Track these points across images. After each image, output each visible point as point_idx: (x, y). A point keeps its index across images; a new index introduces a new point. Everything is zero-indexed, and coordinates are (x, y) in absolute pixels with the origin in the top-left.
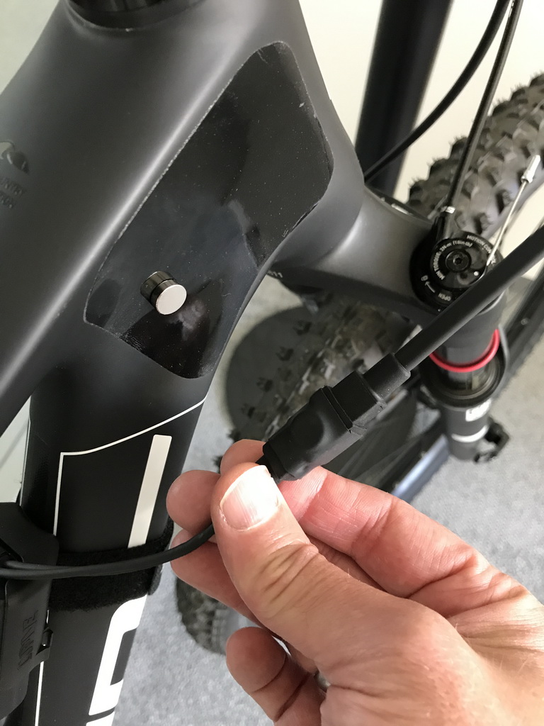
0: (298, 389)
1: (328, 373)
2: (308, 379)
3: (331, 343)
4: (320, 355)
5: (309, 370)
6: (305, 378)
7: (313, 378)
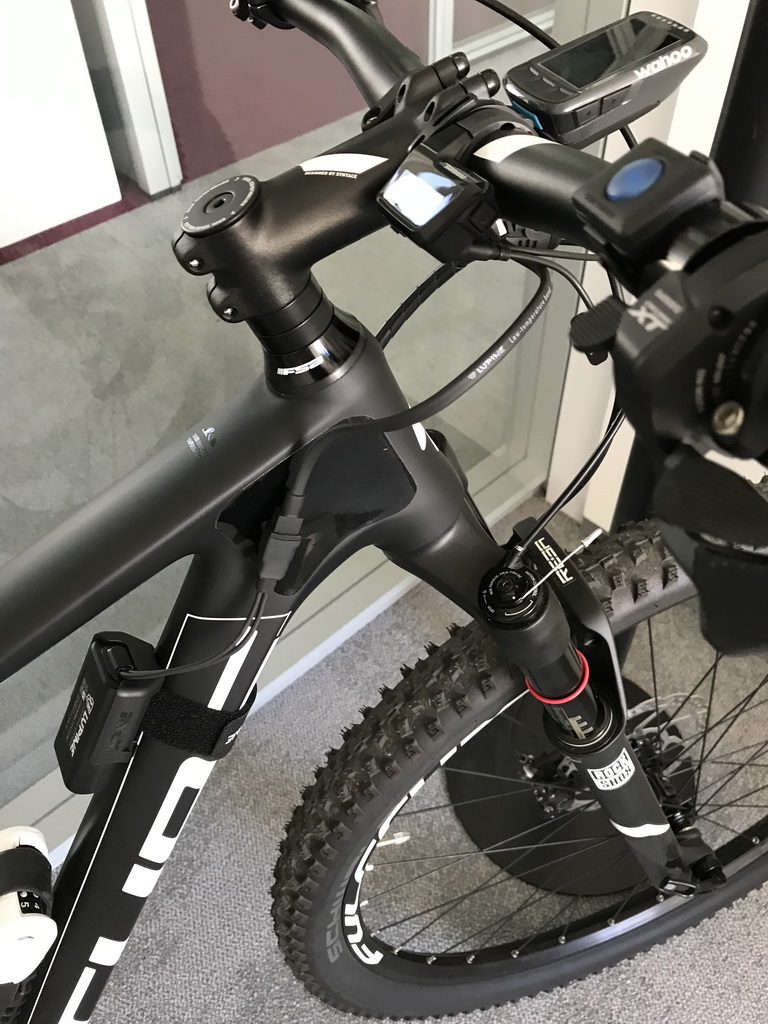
0: (427, 682)
1: (455, 676)
2: (438, 677)
3: (466, 650)
4: (455, 657)
5: (441, 668)
6: (435, 674)
7: (442, 676)
